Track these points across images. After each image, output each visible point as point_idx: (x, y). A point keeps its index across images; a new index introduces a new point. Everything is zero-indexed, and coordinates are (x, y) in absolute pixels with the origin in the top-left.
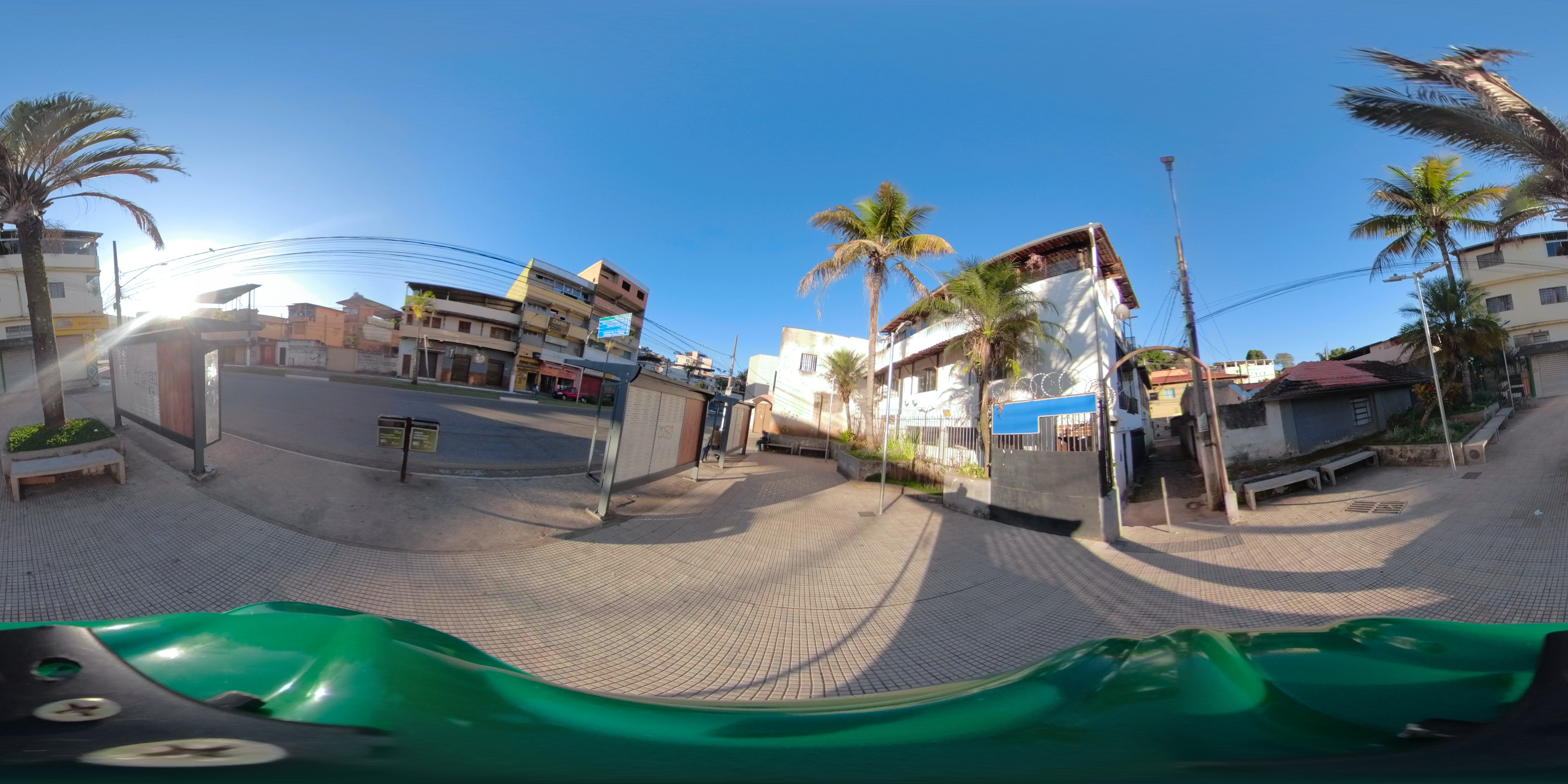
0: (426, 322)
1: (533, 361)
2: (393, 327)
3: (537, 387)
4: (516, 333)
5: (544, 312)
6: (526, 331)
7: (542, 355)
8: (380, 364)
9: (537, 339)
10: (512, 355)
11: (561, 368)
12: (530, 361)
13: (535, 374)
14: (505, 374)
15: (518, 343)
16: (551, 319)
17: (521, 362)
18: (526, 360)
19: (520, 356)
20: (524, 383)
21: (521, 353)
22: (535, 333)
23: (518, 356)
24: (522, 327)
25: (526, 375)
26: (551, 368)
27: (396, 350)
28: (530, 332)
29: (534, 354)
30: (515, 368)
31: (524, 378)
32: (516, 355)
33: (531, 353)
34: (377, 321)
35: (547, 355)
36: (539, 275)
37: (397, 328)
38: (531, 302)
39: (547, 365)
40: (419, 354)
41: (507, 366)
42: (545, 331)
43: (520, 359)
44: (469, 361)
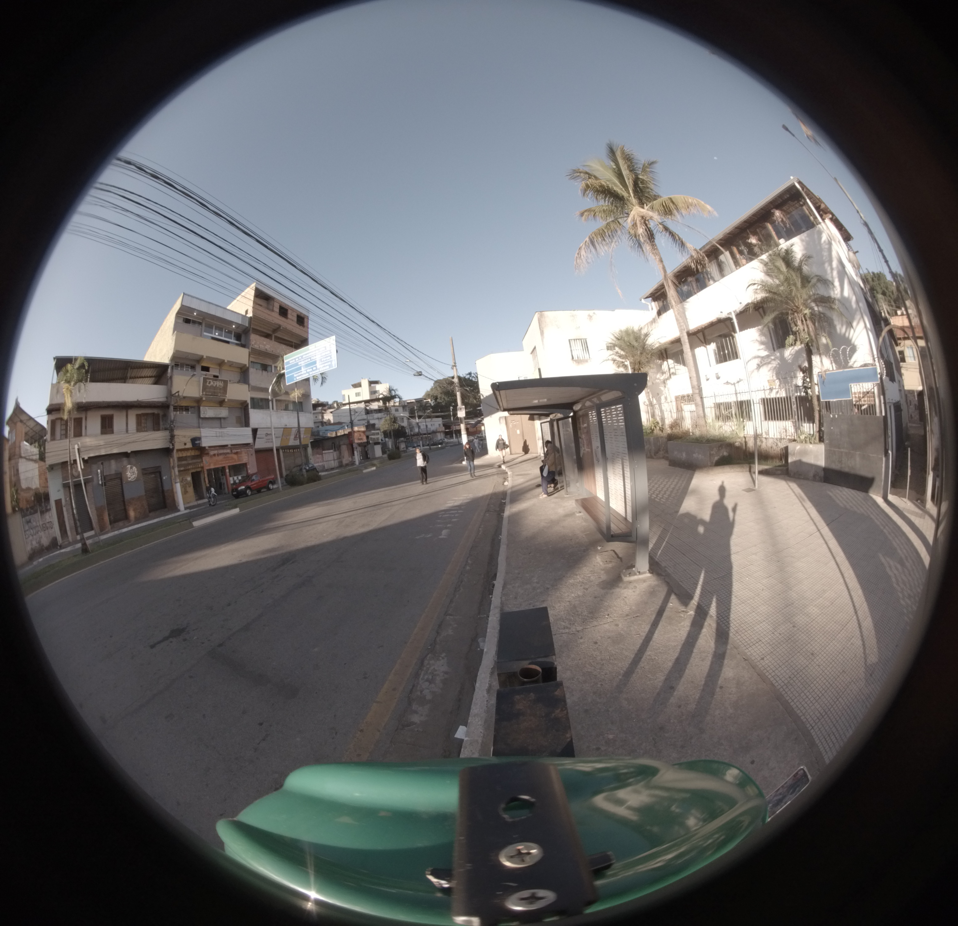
1: (193, 453)
4: (166, 416)
5: (194, 374)
6: (177, 409)
7: (203, 440)
9: (192, 416)
10: (167, 452)
11: (229, 451)
12: (189, 454)
13: (199, 472)
14: (166, 487)
15: (171, 432)
16: (204, 381)
17: (180, 459)
18: (184, 454)
19: (178, 450)
21: (178, 446)
22: (188, 408)
23: (175, 451)
24: (173, 403)
25: (190, 477)
26: (214, 455)
28: (183, 408)
29: (193, 441)
30: (176, 469)
31: (188, 481)
32: (173, 449)
33: (189, 440)
35: (209, 438)
36: (186, 318)
38: (180, 361)
39: (212, 453)
41: (163, 473)
42: (198, 401)
43: (178, 456)
44: (121, 479)
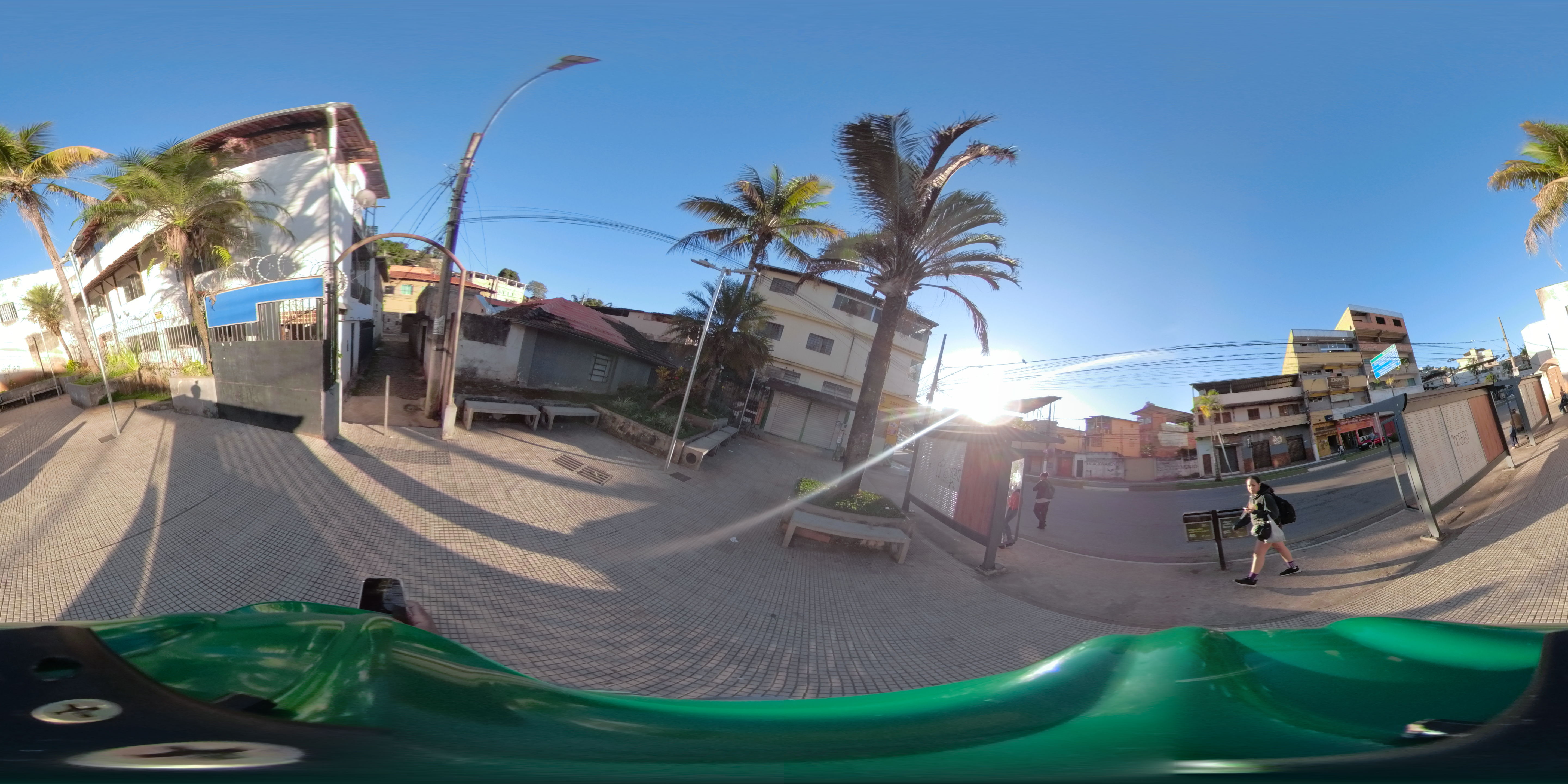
0: (1217, 419)
1: (1328, 424)
2: (1187, 430)
3: (1341, 447)
4: (1302, 405)
5: (1320, 375)
6: (1311, 399)
7: (1334, 416)
8: (1183, 468)
9: (1324, 403)
10: (1306, 426)
11: (1356, 420)
12: (1325, 425)
13: (1334, 437)
14: (1306, 447)
15: (1308, 413)
16: (1329, 379)
17: (1317, 429)
18: (1321, 426)
19: (1315, 424)
20: (1328, 448)
21: (1314, 421)
22: (1320, 398)
23: (1312, 425)
24: (1306, 397)
25: (1326, 440)
26: (1346, 424)
27: (1194, 452)
28: (1315, 399)
29: (1326, 417)
30: (1314, 437)
31: (1325, 443)
32: (1310, 424)
33: (1323, 417)
34: (1171, 427)
35: (1338, 414)
36: (1301, 343)
37: (1191, 430)
38: (1306, 370)
39: (1342, 423)
40: (1217, 451)
41: (1304, 438)
42: (1328, 392)
43: (1315, 427)
44: (1268, 444)
